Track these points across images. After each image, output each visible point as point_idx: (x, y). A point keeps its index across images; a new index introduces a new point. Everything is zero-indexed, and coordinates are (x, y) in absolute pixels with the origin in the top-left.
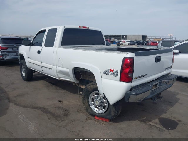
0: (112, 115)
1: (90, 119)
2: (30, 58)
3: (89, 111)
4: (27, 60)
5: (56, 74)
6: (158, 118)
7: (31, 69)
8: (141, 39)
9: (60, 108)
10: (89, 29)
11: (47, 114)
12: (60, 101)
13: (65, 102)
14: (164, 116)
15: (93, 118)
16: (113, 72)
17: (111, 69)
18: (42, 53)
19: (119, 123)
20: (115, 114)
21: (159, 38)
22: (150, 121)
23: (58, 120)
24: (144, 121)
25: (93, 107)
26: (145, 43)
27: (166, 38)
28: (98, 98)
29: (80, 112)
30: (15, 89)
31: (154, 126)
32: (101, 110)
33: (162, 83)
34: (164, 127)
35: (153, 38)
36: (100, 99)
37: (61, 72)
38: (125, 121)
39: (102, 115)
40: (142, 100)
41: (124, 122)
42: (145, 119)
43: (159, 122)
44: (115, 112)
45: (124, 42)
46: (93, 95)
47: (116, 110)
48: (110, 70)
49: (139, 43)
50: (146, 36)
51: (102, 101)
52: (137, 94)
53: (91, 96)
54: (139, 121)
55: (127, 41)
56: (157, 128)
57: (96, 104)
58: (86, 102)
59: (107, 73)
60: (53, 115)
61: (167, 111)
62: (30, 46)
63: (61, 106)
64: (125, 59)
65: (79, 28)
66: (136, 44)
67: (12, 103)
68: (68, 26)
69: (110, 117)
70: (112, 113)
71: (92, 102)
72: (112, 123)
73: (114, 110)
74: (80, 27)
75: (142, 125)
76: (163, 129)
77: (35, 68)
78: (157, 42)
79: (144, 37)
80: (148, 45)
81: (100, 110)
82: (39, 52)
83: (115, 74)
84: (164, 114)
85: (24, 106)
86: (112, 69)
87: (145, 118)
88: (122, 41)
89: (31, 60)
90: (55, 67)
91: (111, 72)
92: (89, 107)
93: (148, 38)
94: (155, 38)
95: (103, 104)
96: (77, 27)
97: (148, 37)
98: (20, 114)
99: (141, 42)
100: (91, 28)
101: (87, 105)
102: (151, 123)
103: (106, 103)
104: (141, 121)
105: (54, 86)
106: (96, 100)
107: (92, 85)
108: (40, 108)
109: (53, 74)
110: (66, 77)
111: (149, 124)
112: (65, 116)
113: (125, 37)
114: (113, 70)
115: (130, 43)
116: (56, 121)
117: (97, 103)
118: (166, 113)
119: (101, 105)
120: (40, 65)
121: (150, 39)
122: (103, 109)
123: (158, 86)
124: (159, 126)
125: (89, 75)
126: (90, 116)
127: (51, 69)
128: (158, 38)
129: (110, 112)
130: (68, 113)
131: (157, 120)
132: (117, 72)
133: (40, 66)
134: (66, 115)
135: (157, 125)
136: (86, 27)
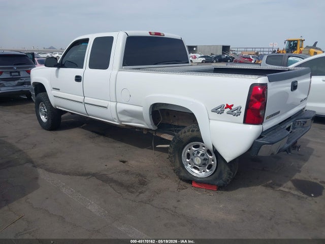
0: (224, 179)
1: (185, 188)
2: (59, 90)
3: (182, 174)
4: (51, 93)
5: (115, 116)
6: (291, 181)
7: (59, 108)
8: (220, 52)
9: (127, 172)
10: (165, 36)
11: (111, 184)
12: (124, 162)
13: (133, 163)
14: (297, 176)
15: (188, 185)
16: (231, 109)
17: (227, 105)
18: (85, 79)
19: (234, 191)
20: (229, 177)
21: (251, 50)
22: (280, 185)
23: (132, 192)
24: (271, 186)
25: (189, 168)
26: (230, 59)
27: (262, 50)
28: (198, 153)
29: (164, 177)
30: (36, 145)
31: (289, 192)
32: (204, 171)
33: (297, 124)
34: (304, 193)
35: (241, 50)
36: (203, 155)
37: (125, 112)
38: (241, 187)
39: (207, 179)
40: (276, 153)
41: (240, 189)
42: (271, 183)
43: (294, 185)
44: (230, 174)
45: (195, 57)
46: (189, 149)
47: (231, 170)
48: (225, 106)
49: (220, 59)
50: (229, 47)
51: (205, 157)
52: (272, 143)
53: (186, 151)
54: (263, 186)
55: (199, 56)
56: (294, 195)
57: (197, 163)
58: (177, 160)
59: (219, 110)
60: (121, 184)
61: (301, 169)
62: (56, 68)
63: (128, 169)
64: (253, 87)
65: (149, 35)
66: (215, 61)
67: (41, 168)
68: (134, 33)
69: (221, 182)
70: (225, 176)
71: (188, 160)
72: (223, 192)
73: (229, 170)
74: (150, 33)
75: (270, 191)
76: (303, 196)
77: (67, 107)
78: (251, 58)
79: (226, 49)
80: (236, 62)
81: (201, 172)
82: (78, 79)
83: (236, 112)
84: (298, 174)
85: (65, 173)
86: (229, 105)
87: (271, 181)
88: (192, 56)
89: (60, 93)
90: (113, 104)
91: (228, 109)
92: (181, 168)
93: (232, 51)
94: (243, 50)
95: (208, 162)
96: (145, 33)
97: (232, 49)
98: (63, 186)
99: (223, 57)
100: (168, 35)
101: (178, 165)
102: (281, 188)
103: (213, 161)
104: (266, 186)
105: (102, 138)
106: (195, 157)
107: (189, 131)
108: (94, 175)
109: (110, 117)
110: (135, 120)
111: (280, 190)
112: (141, 184)
113: (195, 49)
114: (232, 105)
115: (204, 59)
116: (129, 193)
117: (198, 161)
118: (300, 172)
119: (205, 164)
120: (82, 101)
121: (236, 52)
122: (208, 170)
123: (291, 129)
124: (296, 193)
125: (175, 116)
126: (183, 183)
127: (106, 107)
128: (248, 50)
129: (221, 174)
130: (146, 180)
131: (290, 184)
132: (239, 109)
133: (82, 103)
134: (143, 183)
135: (292, 192)
136: (159, 34)
